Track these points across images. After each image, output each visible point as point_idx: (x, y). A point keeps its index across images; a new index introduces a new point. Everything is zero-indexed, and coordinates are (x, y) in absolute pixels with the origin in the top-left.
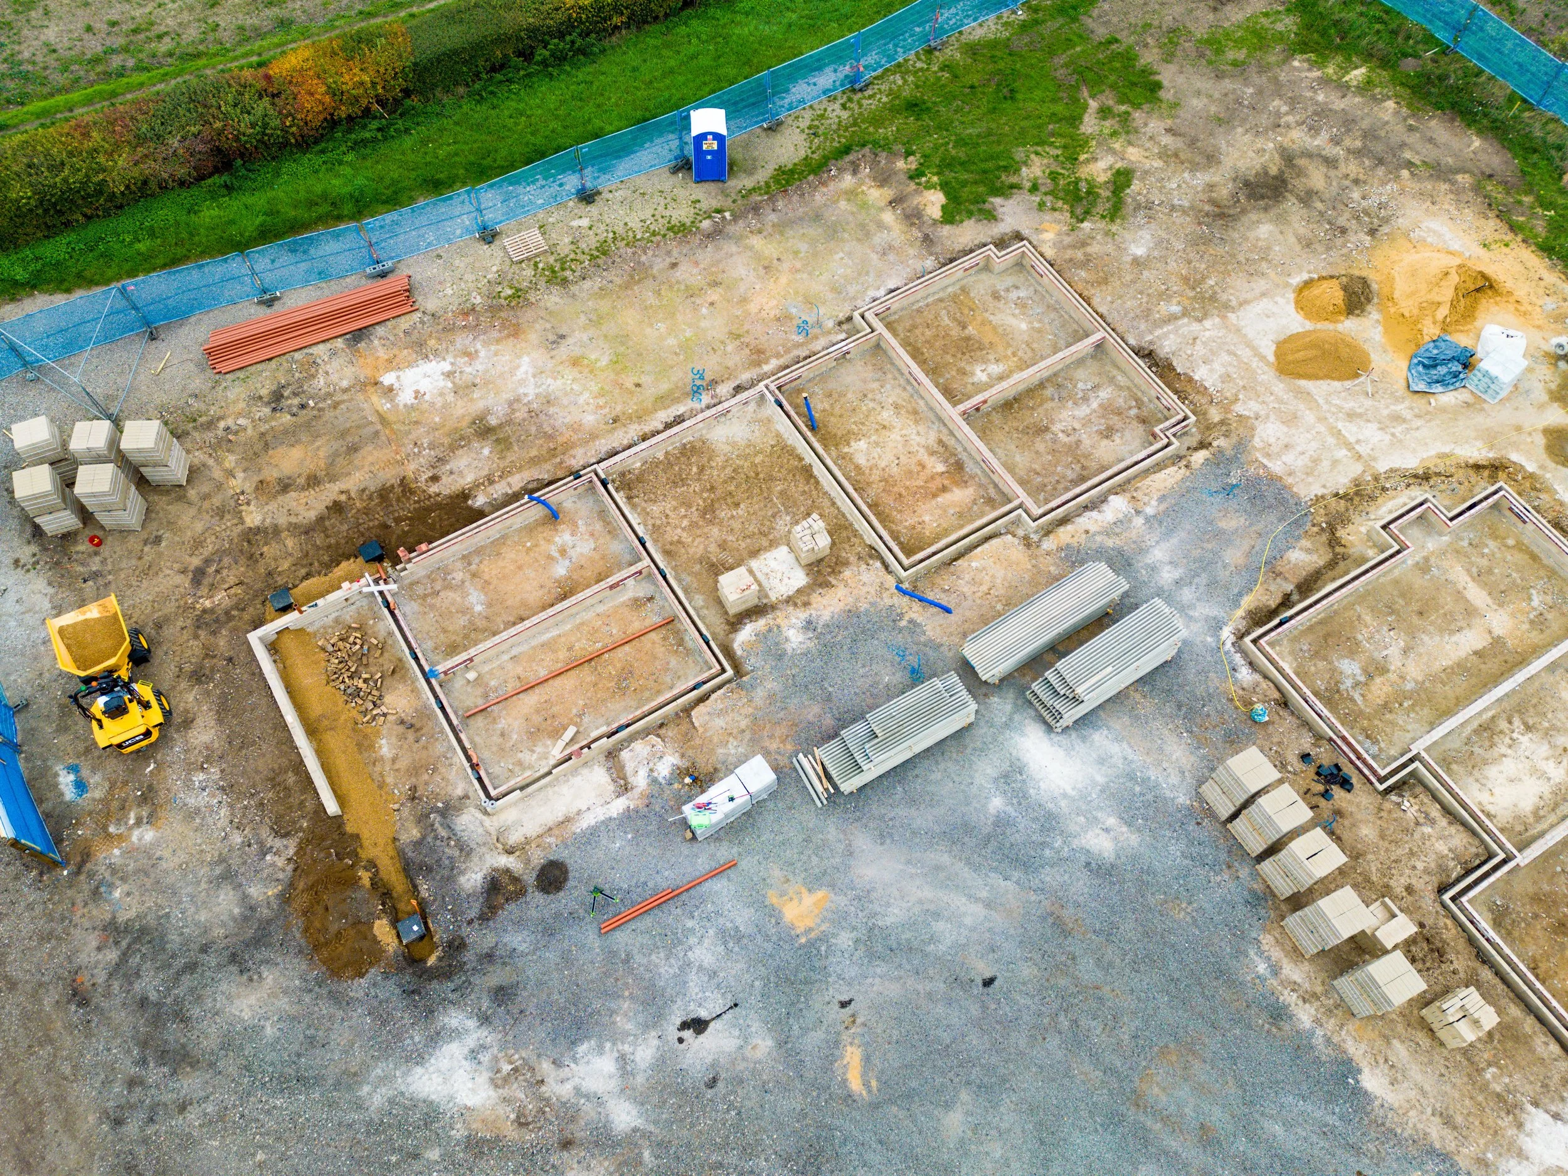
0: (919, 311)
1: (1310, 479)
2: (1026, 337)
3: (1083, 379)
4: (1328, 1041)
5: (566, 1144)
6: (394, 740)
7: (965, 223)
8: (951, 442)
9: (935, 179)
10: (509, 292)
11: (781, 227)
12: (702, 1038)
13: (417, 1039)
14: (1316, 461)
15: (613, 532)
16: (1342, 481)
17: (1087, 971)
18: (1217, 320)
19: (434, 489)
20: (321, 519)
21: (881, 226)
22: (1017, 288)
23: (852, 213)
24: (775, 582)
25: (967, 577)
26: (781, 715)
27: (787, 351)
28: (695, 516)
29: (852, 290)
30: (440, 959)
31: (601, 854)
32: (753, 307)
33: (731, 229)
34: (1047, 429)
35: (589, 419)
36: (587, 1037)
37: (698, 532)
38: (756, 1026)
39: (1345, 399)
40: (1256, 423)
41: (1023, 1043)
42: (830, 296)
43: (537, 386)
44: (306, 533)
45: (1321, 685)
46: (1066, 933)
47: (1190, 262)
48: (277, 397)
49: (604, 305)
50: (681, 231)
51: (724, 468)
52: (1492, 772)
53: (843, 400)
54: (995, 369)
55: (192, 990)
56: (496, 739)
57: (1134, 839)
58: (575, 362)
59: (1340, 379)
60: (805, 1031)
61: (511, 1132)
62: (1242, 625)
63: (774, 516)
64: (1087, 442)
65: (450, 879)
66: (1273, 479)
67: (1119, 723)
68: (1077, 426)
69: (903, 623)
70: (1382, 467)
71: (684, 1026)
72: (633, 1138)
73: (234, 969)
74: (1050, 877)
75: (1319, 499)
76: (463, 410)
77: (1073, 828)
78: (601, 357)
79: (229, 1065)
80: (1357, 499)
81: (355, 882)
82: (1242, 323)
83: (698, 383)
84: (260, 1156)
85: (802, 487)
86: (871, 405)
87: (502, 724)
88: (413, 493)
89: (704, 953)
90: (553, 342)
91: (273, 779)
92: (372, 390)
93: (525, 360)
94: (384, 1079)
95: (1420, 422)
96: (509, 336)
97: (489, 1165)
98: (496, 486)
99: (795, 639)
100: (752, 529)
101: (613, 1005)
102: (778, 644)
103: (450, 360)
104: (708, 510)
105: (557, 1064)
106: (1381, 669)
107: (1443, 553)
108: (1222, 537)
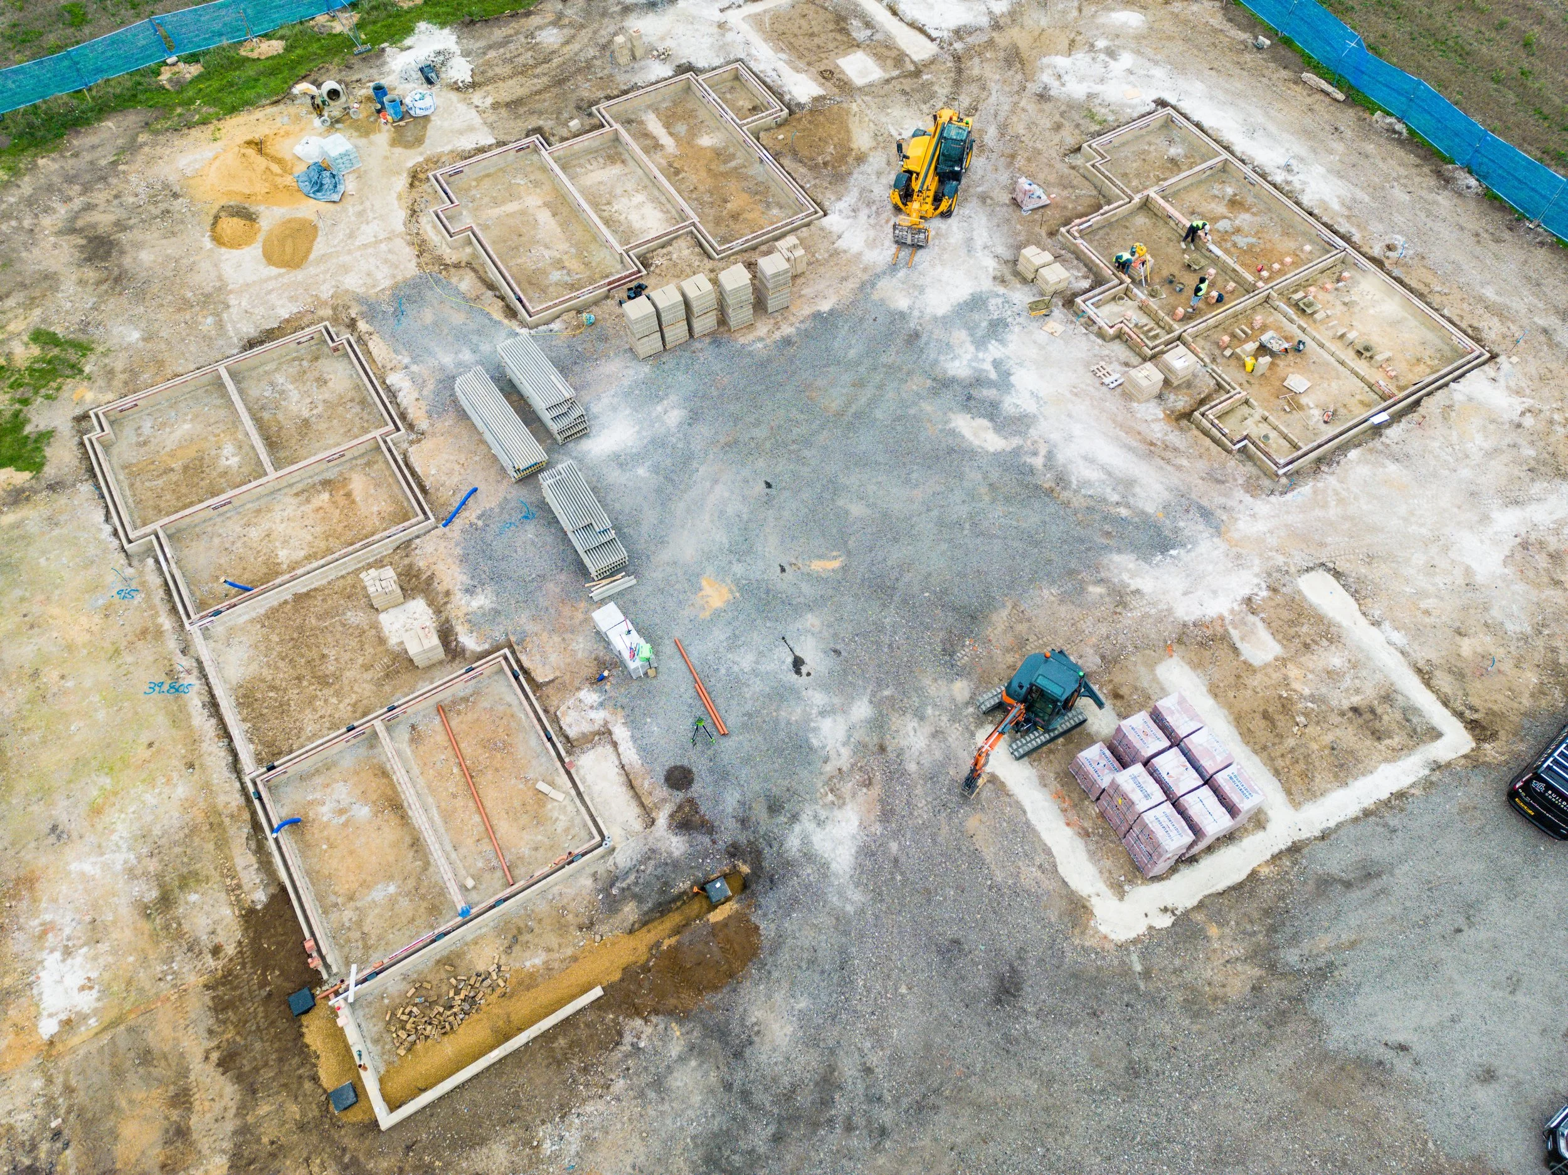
1: (401, 267)
2: (200, 426)
5: (882, 749)
6: (528, 954)
7: (47, 454)
8: (300, 486)
12: (806, 660)
13: (809, 871)
14: (386, 261)
15: (328, 766)
16: (409, 252)
17: (761, 432)
18: (232, 296)
19: (230, 950)
21: (17, 525)
24: (416, 624)
25: (444, 477)
26: (552, 611)
27: (152, 607)
28: (328, 692)
29: (92, 551)
30: (745, 862)
31: (662, 742)
32: (82, 638)
34: (305, 420)
35: (181, 791)
36: (807, 740)
37: (347, 688)
38: (798, 625)
39: (335, 237)
40: (342, 288)
41: (806, 469)
42: (94, 570)
43: (117, 851)
44: (254, 1092)
45: (564, 289)
47: (162, 305)
49: (24, 786)
51: (277, 668)
52: (636, 224)
53: (225, 566)
54: (228, 450)
55: (766, 1089)
56: (540, 854)
57: (673, 398)
58: (97, 811)
59: (315, 237)
60: (801, 594)
61: (876, 791)
62: (517, 321)
63: (344, 625)
64: (327, 396)
65: (676, 865)
66: (396, 287)
68: (308, 401)
69: (480, 523)
70: (400, 230)
71: (798, 672)
72: (877, 703)
73: (748, 1052)
74: (697, 446)
75: (419, 266)
76: (126, 930)
77: (663, 430)
78: (97, 785)
79: (831, 1035)
80: (424, 248)
81: (673, 950)
82: (241, 282)
83: (166, 687)
84: (903, 990)
85: (318, 602)
86: (239, 544)
87: (525, 851)
88: (230, 972)
89: (745, 661)
90: (59, 837)
91: (558, 1063)
92: (59, 1047)
93: (74, 867)
94: (841, 894)
95: (368, 204)
96: (31, 888)
97: (899, 804)
98: (244, 881)
99: (482, 601)
100: (354, 643)
101: (783, 725)
102: (484, 615)
103: (44, 954)
104: (323, 681)
105: (827, 760)
106: (559, 261)
107: (475, 216)
108: (439, 323)
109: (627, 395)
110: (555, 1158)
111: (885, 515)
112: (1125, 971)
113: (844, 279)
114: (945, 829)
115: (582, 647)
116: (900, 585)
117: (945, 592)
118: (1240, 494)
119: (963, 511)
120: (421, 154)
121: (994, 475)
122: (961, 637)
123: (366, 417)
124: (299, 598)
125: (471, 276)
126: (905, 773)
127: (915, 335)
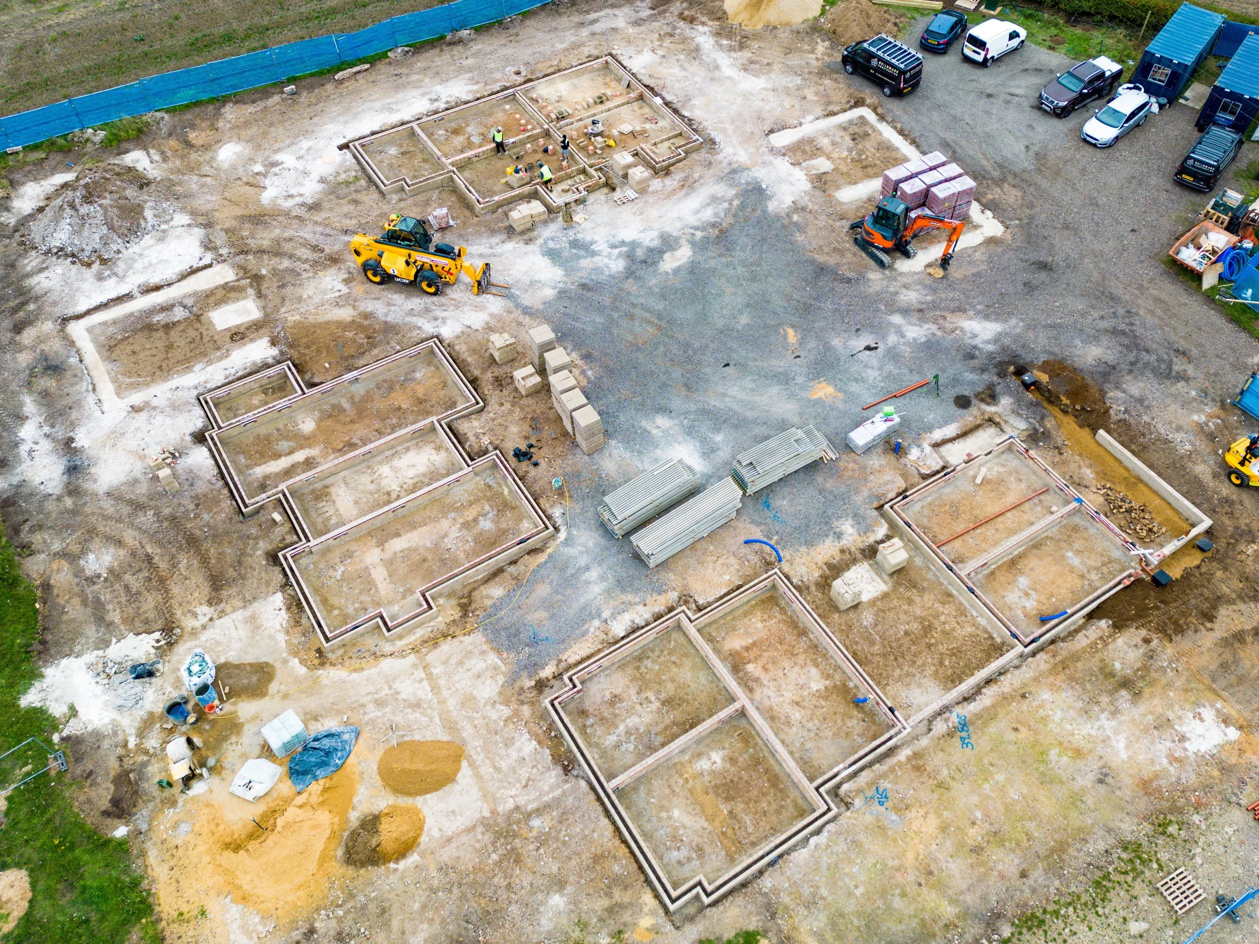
1: (470, 648)
2: (675, 800)
3: (628, 754)
5: (920, 310)
10: (1173, 830)
12: (866, 345)
13: (1005, 341)
14: (460, 663)
16: (446, 646)
18: (500, 809)
19: (1143, 632)
20: (1214, 607)
25: (732, 569)
26: (850, 481)
27: (892, 770)
28: (936, 623)
29: (841, 847)
30: (1008, 368)
31: (940, 412)
32: (933, 822)
34: (663, 704)
35: (1045, 695)
36: (923, 344)
37: (931, 611)
38: (841, 349)
39: (416, 721)
40: (496, 698)
41: (711, 345)
42: (861, 837)
44: (1219, 597)
47: (509, 887)
50: (1030, 920)
51: (923, 665)
53: (835, 730)
54: (704, 765)
55: (1126, 356)
56: (1023, 478)
57: (644, 423)
60: (816, 348)
61: (946, 314)
62: (550, 542)
64: (633, 692)
65: (1018, 401)
66: (497, 649)
68: (638, 707)
70: (411, 659)
71: (876, 348)
72: (892, 312)
73: (1111, 364)
74: (693, 407)
75: (468, 633)
76: (1154, 704)
78: (1059, 759)
79: (1090, 331)
81: (1069, 395)
82: (479, 803)
83: (964, 734)
85: (859, 649)
86: (810, 725)
87: (1023, 485)
88: (1157, 629)
89: (872, 374)
90: (1106, 775)
91: (1145, 448)
92: (1241, 721)
93: (1124, 755)
94: (1015, 327)
95: (364, 700)
96: (1150, 781)
97: (953, 304)
98: (1096, 636)
99: (848, 528)
100: (891, 615)
101: (915, 355)
102: (859, 523)
103: (1189, 754)
104: (928, 629)
105: (934, 334)
106: (466, 525)
107: (390, 603)
108: (548, 605)
109: (640, 452)
110: (1192, 443)
111: (748, 305)
112: (1021, 226)
113: (519, 324)
114: (964, 286)
115: (876, 461)
116: (802, 300)
117: (806, 281)
118: (720, 157)
119: (741, 269)
120: (285, 662)
121: (711, 254)
122: (837, 274)
123: (657, 653)
125: (485, 590)
126: (933, 302)
127: (584, 286)
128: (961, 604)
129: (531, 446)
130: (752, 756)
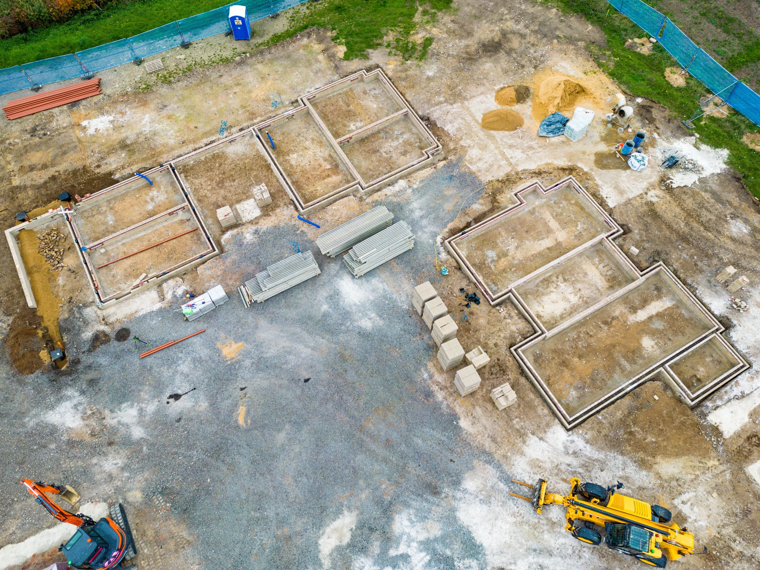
0: (329, 98)
1: (487, 174)
2: (375, 111)
3: (397, 129)
4: (448, 406)
5: (110, 444)
6: (65, 277)
7: (354, 60)
8: (335, 156)
9: (344, 41)
10: (144, 86)
11: (271, 61)
12: (177, 402)
13: (52, 400)
14: (491, 166)
15: (176, 191)
16: (501, 175)
17: (351, 376)
18: (459, 104)
19: (97, 171)
20: (46, 183)
21: (317, 61)
22: (375, 89)
23: (305, 55)
24: (246, 214)
26: (237, 270)
27: (266, 114)
28: (214, 185)
29: (299, 88)
30: (67, 367)
31: (146, 326)
32: (253, 95)
33: (249, 61)
34: (378, 151)
35: (172, 142)
36: (127, 401)
37: (215, 192)
38: (202, 397)
39: (509, 139)
40: (468, 149)
41: (317, 405)
42: (289, 90)
43: (150, 127)
44: (38, 189)
45: (477, 261)
46: (345, 361)
47: (452, 79)
48: (34, 130)
49: (186, 93)
50: (226, 61)
51: (231, 164)
52: (545, 298)
53: (289, 136)
54: (359, 124)
56: (110, 278)
57: (381, 323)
58: (169, 117)
59: (508, 130)
60: (223, 400)
61: (88, 439)
62: (446, 235)
63: (250, 186)
64: (395, 157)
65: (78, 334)
66: (471, 173)
67: (384, 275)
68: (391, 150)
69: (299, 232)
70: (520, 169)
71: (171, 397)
72: (139, 442)
74: (342, 338)
75: (490, 182)
76: (116, 137)
77: (356, 317)
78: (181, 115)
80: (507, 183)
81: (35, 335)
82: (470, 106)
83: (223, 127)
85: (265, 173)
86: (302, 139)
87: (114, 272)
88: (88, 172)
89: (184, 367)
90: (161, 108)
91: (8, 291)
92: (76, 128)
93: (147, 116)
94: (35, 416)
95: (540, 150)
96: (141, 105)
97: (76, 451)
98: (125, 170)
99: (249, 238)
100: (239, 191)
101: (141, 388)
102: (241, 240)
103: (114, 115)
104: (220, 182)
105: (112, 411)
106: (505, 255)
107: (542, 206)
108: (445, 198)
109: (385, 297)
111: (274, 457)
116: (220, 464)
117: (208, 493)
119: (270, 513)
120: (592, 170)
121: (299, 541)
122: (173, 502)
124: (268, 167)
125: (485, 208)
126: (93, 455)
127: (435, 491)
128: (194, 195)
129: (467, 306)
130: (335, 127)
